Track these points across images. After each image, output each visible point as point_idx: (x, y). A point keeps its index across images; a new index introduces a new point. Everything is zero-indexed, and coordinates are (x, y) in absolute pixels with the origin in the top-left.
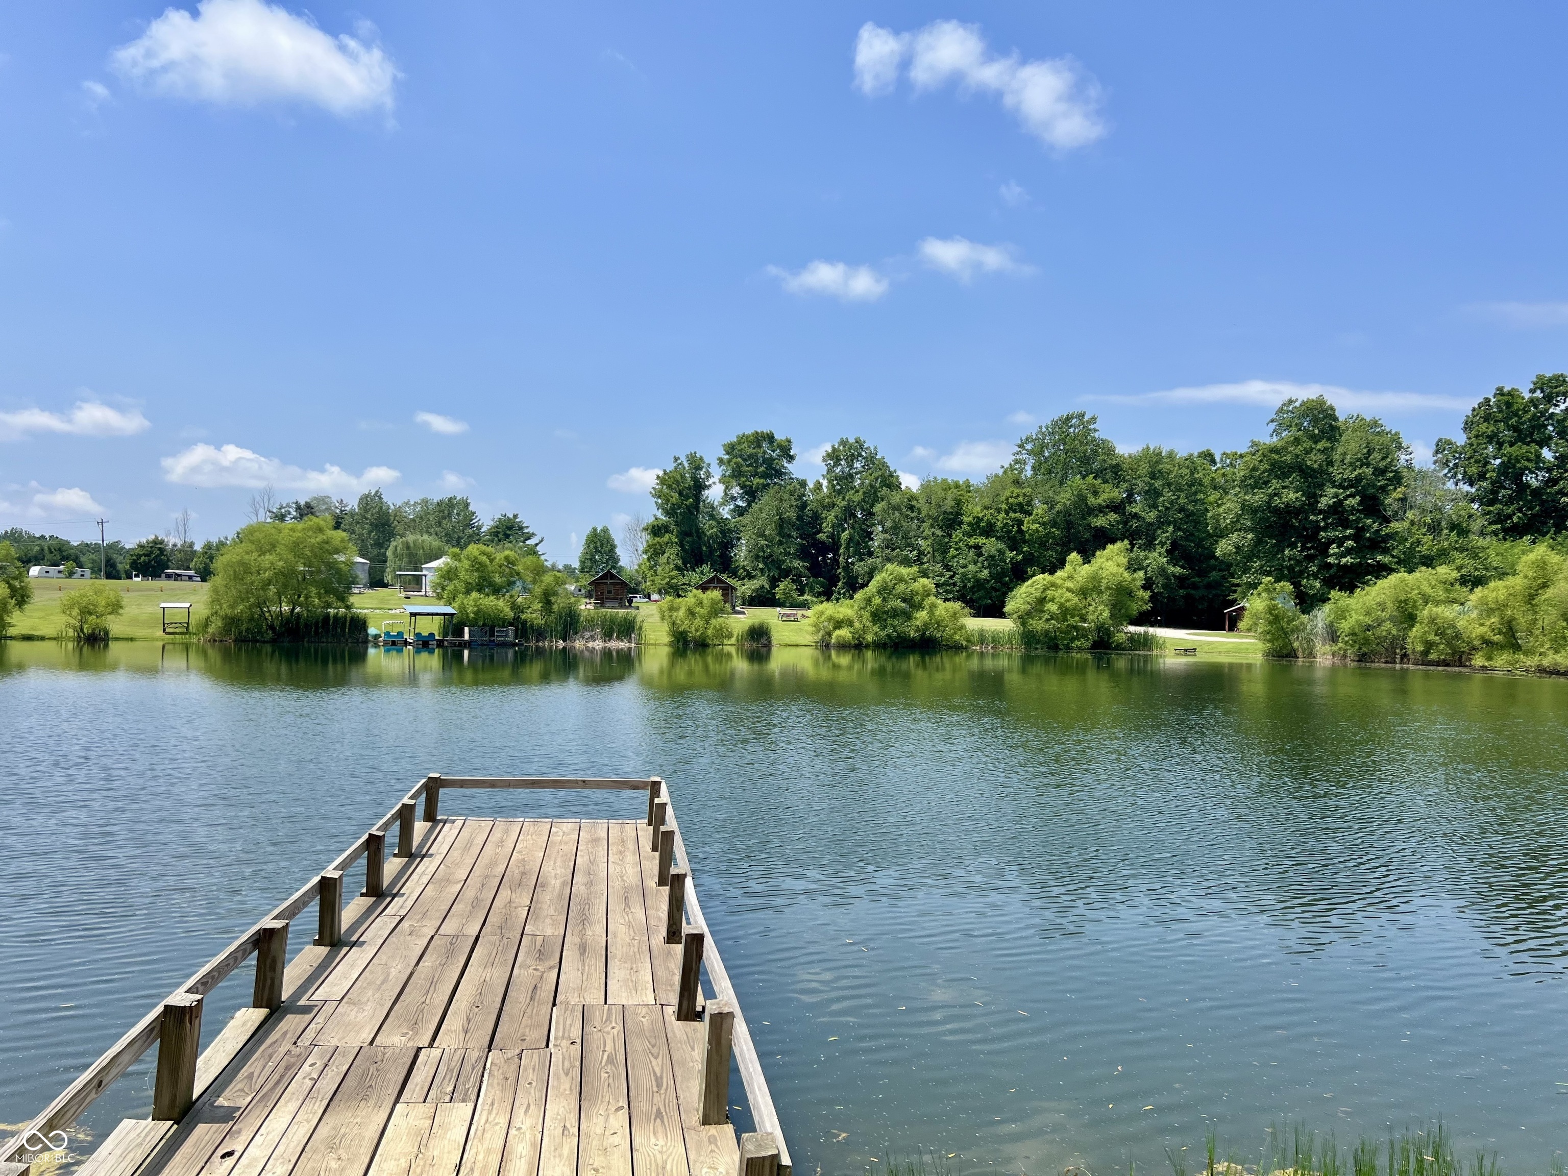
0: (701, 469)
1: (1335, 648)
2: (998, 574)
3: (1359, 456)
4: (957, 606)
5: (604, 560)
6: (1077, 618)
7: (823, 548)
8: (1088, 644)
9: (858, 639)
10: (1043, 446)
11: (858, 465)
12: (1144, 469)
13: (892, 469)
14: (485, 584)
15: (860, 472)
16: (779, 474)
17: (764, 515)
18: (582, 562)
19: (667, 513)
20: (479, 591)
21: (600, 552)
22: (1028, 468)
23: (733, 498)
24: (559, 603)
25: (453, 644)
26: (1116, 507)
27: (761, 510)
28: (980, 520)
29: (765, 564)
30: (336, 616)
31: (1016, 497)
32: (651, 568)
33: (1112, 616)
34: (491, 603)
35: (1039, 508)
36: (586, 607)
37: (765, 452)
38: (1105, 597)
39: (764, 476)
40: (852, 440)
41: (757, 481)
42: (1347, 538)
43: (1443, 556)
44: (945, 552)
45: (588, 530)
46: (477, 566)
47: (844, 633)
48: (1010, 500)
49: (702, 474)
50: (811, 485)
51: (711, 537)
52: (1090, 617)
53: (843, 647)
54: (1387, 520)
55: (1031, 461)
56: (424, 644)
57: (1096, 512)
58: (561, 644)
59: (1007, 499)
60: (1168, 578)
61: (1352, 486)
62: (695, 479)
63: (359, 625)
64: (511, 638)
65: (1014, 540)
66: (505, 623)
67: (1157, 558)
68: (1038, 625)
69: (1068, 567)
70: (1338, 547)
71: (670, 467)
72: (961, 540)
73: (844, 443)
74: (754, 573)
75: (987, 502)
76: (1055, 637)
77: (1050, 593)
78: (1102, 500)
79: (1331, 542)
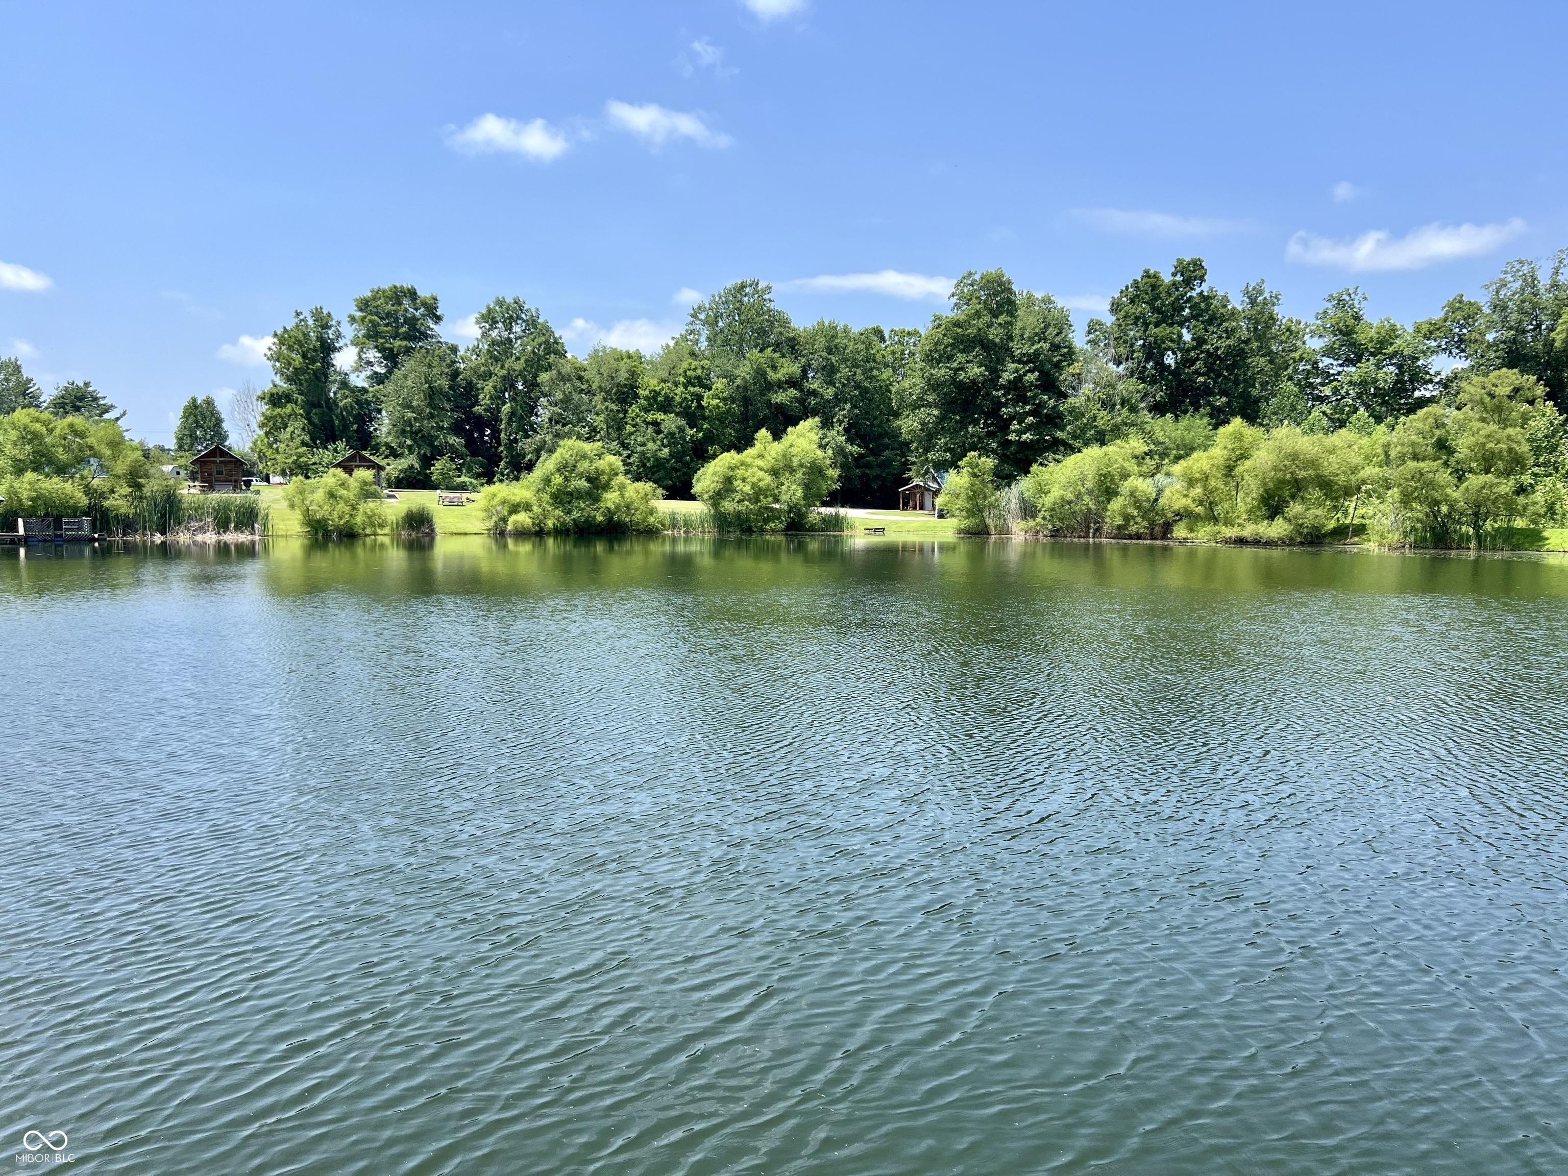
0: (329, 327)
1: (1031, 523)
2: (678, 452)
3: (1037, 330)
4: (646, 487)
5: (208, 437)
6: (770, 499)
7: (480, 423)
8: (782, 525)
9: (539, 525)
10: (718, 316)
11: (517, 329)
12: (820, 343)
13: (557, 335)
14: (43, 462)
15: (520, 338)
16: (424, 336)
17: (409, 383)
18: (180, 440)
19: (289, 380)
20: (34, 470)
21: (202, 427)
22: (703, 339)
23: (369, 363)
24: (151, 487)
26: (793, 383)
27: (405, 378)
28: (657, 394)
29: (414, 440)
31: (695, 370)
32: (270, 446)
33: (805, 497)
34: (55, 486)
35: (719, 384)
36: (190, 492)
37: (406, 310)
38: (799, 475)
39: (407, 337)
40: (509, 300)
41: (398, 343)
42: (1028, 414)
43: (1117, 432)
44: (620, 428)
45: (185, 402)
46: (30, 437)
47: (522, 519)
48: (688, 373)
49: (331, 333)
50: (463, 352)
51: (345, 408)
52: (784, 497)
53: (521, 534)
54: (1065, 396)
55: (705, 332)
57: (776, 388)
58: (159, 538)
59: (685, 372)
60: (845, 457)
61: (1030, 361)
62: (321, 339)
64: (86, 531)
65: (693, 416)
66: (76, 512)
67: (837, 436)
68: (729, 506)
69: (758, 445)
70: (1020, 423)
71: (291, 324)
72: (638, 416)
73: (500, 303)
74: (400, 451)
75: (664, 375)
76: (748, 520)
77: (740, 473)
78: (781, 375)
79: (1012, 418)
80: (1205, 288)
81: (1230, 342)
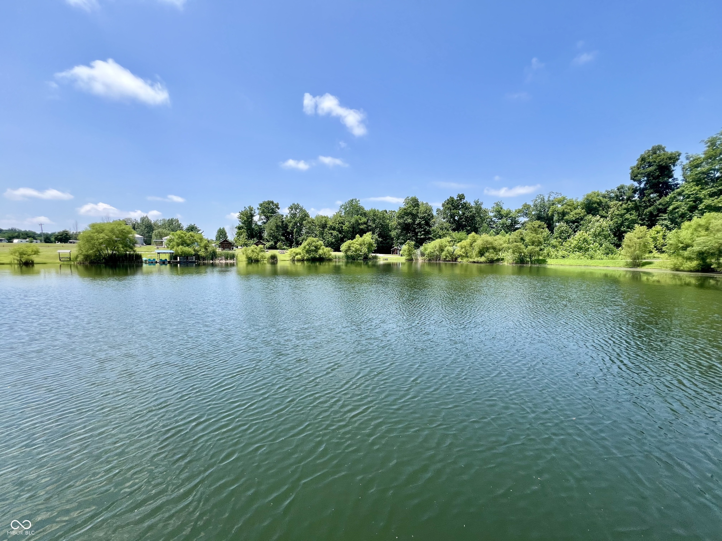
1: (424, 258)
2: (337, 240)
3: (424, 211)
4: (329, 249)
5: (223, 237)
6: (359, 252)
7: (289, 233)
8: (362, 258)
9: (303, 258)
10: (347, 207)
11: (298, 211)
12: (372, 214)
13: (307, 212)
14: (184, 243)
15: (299, 213)
16: (275, 212)
17: (272, 224)
18: (217, 238)
19: (243, 223)
20: (182, 245)
21: (222, 235)
22: (343, 213)
23: (262, 219)
24: (210, 249)
25: (173, 262)
26: (365, 223)
27: (271, 223)
28: (332, 226)
29: (273, 238)
30: (130, 254)
31: (341, 220)
32: (238, 239)
33: (368, 251)
34: (187, 249)
35: (347, 224)
36: (219, 250)
37: (271, 206)
38: (366, 246)
39: (271, 213)
40: (296, 204)
41: (269, 214)
42: (422, 231)
43: (444, 236)
44: (323, 234)
45: (218, 228)
46: (180, 237)
47: (299, 257)
48: (339, 221)
49: (253, 212)
50: (285, 216)
51: (256, 230)
52: (363, 251)
53: (299, 260)
54: (431, 227)
55: (344, 211)
56: (163, 262)
57: (361, 225)
58: (211, 262)
60: (378, 241)
61: (423, 218)
62: (250, 213)
63: (139, 257)
64: (194, 260)
65: (340, 231)
66: (191, 255)
67: (376, 236)
68: (349, 253)
69: (356, 238)
70: (420, 233)
71: (243, 210)
72: (327, 231)
73: (294, 204)
74: (269, 240)
75: (333, 221)
76: (354, 257)
77: (352, 245)
78: (362, 221)
79: (418, 232)
80: (465, 201)
81: (471, 214)
